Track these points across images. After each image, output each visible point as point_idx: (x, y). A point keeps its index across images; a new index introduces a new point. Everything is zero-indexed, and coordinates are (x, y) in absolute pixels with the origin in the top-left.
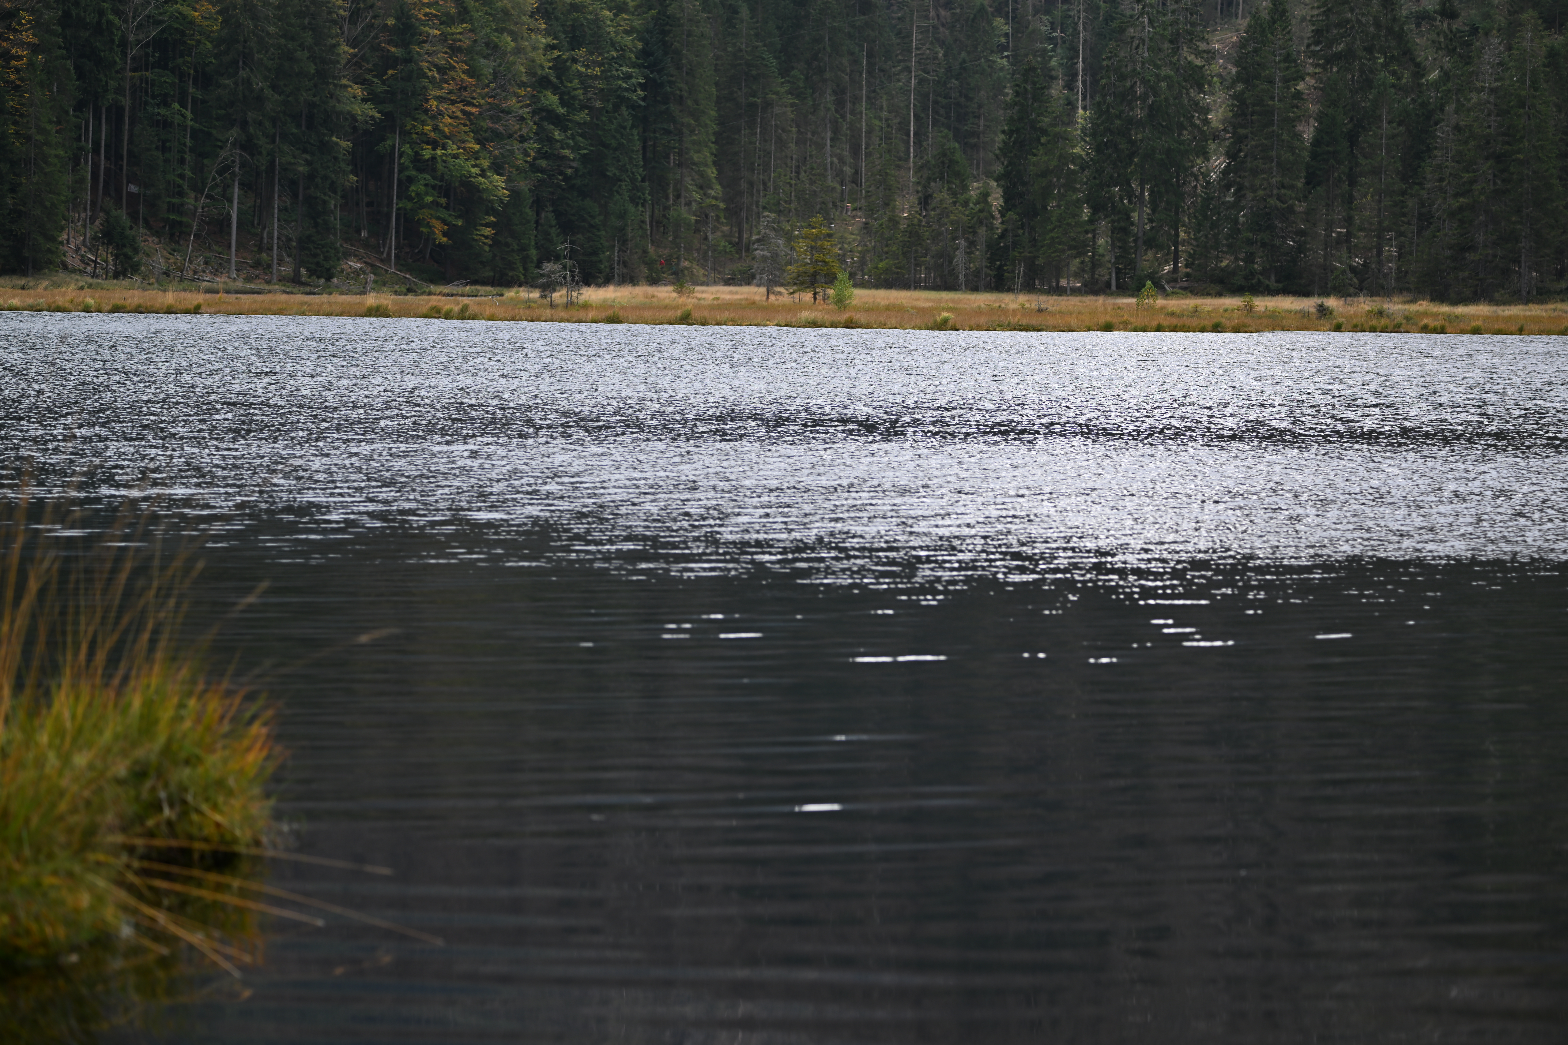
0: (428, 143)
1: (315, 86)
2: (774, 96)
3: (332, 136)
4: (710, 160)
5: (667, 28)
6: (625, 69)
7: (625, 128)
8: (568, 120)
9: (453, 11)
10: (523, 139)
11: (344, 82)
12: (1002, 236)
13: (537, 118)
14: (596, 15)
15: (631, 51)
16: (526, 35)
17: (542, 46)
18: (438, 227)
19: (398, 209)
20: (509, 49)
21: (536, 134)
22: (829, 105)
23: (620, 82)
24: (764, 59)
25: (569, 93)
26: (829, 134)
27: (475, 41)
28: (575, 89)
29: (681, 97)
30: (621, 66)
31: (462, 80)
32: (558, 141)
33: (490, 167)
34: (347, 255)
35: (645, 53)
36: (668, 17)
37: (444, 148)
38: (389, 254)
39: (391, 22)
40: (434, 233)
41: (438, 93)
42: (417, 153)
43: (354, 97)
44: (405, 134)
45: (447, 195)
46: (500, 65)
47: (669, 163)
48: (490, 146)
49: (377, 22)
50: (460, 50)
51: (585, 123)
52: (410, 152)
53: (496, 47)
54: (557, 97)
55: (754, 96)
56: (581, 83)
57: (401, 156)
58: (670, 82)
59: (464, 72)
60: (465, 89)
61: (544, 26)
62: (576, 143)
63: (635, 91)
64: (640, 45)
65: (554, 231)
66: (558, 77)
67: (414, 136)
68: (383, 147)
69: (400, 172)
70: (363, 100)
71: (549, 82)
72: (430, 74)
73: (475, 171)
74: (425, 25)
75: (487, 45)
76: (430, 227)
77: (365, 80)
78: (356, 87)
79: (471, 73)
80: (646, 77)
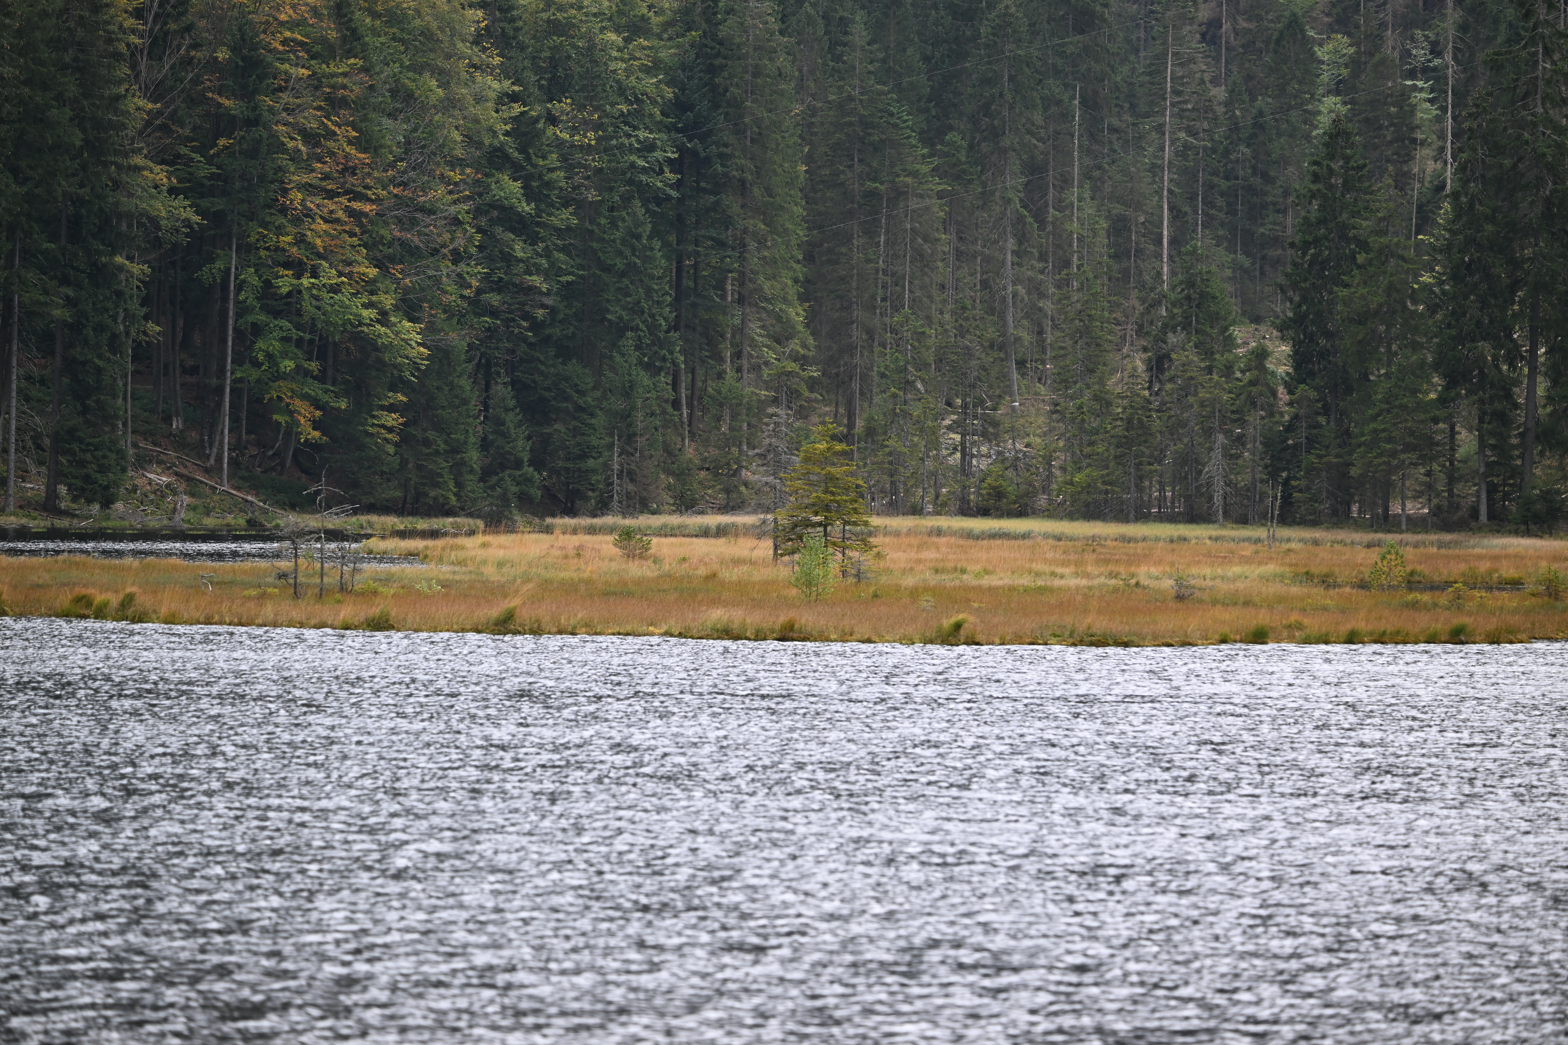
0: (287, 265)
1: (84, 167)
2: (909, 180)
3: (113, 254)
4: (792, 292)
5: (718, 61)
6: (642, 134)
7: (638, 237)
8: (538, 224)
9: (333, 35)
10: (457, 257)
11: (138, 160)
12: (1290, 428)
13: (483, 222)
14: (590, 39)
15: (654, 102)
16: (464, 75)
17: (493, 95)
18: (305, 413)
19: (234, 381)
20: (433, 100)
21: (480, 248)
22: (1011, 194)
23: (633, 158)
24: (892, 115)
25: (540, 177)
26: (1011, 243)
27: (371, 87)
28: (551, 170)
29: (743, 182)
30: (635, 128)
31: (347, 156)
32: (520, 260)
33: (396, 308)
34: (143, 461)
35: (680, 106)
36: (721, 43)
37: (315, 275)
38: (219, 459)
39: (222, 55)
40: (298, 424)
41: (305, 178)
42: (268, 284)
43: (156, 187)
44: (246, 249)
45: (322, 357)
46: (415, 130)
47: (723, 297)
48: (396, 270)
49: (199, 55)
50: (344, 102)
51: (569, 229)
52: (255, 281)
53: (410, 96)
54: (518, 184)
55: (874, 180)
56: (564, 158)
57: (239, 288)
58: (721, 156)
59: (350, 142)
60: (353, 171)
61: (497, 60)
62: (552, 265)
63: (662, 172)
64: (669, 93)
65: (511, 419)
66: (523, 150)
67: (263, 253)
68: (210, 273)
69: (239, 315)
70: (173, 191)
71: (507, 157)
72: (291, 145)
73: (368, 314)
74: (283, 61)
75: (394, 92)
76: (291, 413)
77: (179, 156)
78: (157, 168)
79: (365, 143)
80: (681, 149)
